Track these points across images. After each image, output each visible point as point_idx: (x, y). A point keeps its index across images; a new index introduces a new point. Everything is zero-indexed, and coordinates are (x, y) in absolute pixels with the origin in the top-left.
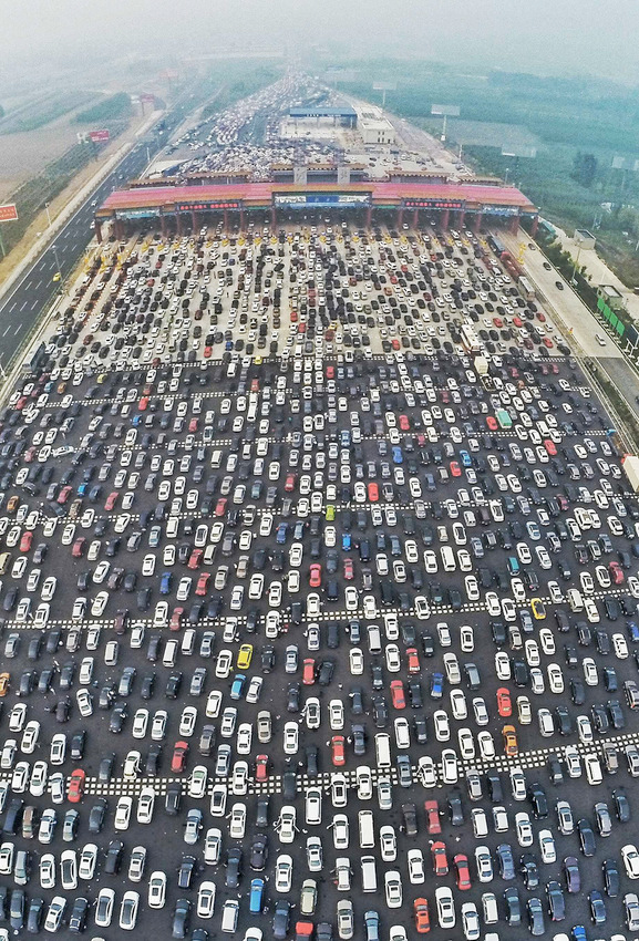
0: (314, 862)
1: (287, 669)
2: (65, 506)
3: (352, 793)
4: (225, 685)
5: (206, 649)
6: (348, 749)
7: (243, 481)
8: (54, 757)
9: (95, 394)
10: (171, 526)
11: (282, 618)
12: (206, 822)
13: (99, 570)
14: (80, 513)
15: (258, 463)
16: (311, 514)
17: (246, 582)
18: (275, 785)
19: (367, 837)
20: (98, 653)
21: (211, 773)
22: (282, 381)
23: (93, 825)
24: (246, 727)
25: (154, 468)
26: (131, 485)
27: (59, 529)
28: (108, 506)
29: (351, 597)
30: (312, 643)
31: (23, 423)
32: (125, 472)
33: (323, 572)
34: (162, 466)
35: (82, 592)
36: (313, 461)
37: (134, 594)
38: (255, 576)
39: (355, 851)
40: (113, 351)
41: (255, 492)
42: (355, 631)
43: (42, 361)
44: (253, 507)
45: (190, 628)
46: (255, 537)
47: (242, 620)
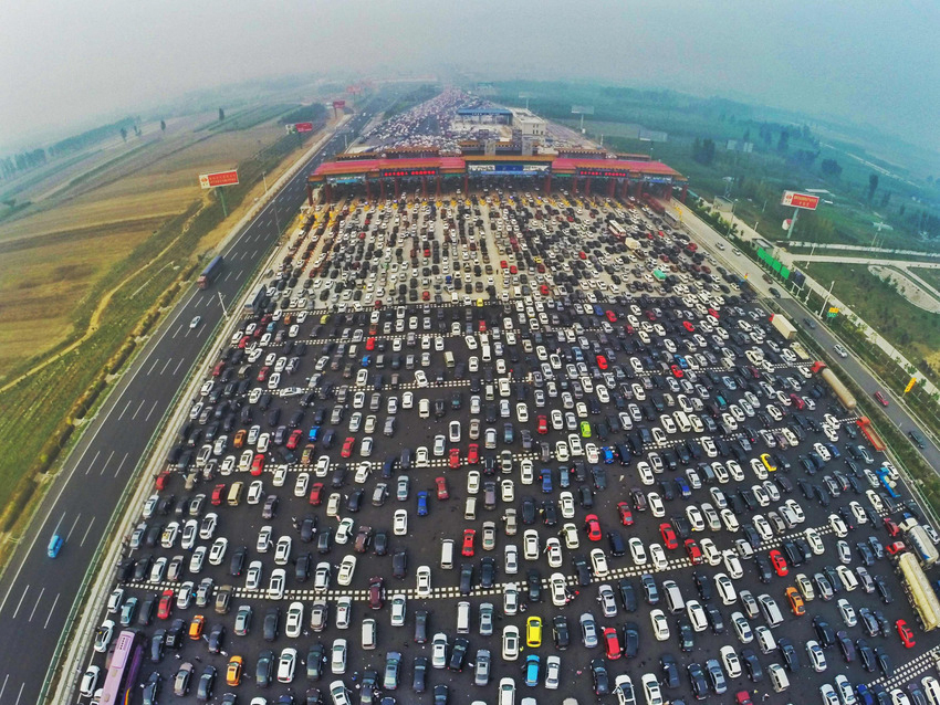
1: (588, 643)
2: (296, 452)
4: (518, 669)
5: (487, 627)
7: (491, 424)
9: (321, 333)
11: (567, 581)
13: (342, 529)
14: (314, 460)
15: (505, 404)
16: (572, 458)
17: (518, 540)
20: (353, 633)
22: (508, 322)
26: (369, 429)
27: (291, 479)
28: (345, 452)
29: (638, 550)
30: (610, 609)
31: (246, 362)
32: (359, 414)
33: (602, 522)
35: (324, 556)
37: (388, 559)
38: (527, 533)
40: (333, 294)
41: (508, 436)
42: (652, 591)
43: (263, 303)
44: (508, 452)
45: (461, 599)
46: (518, 487)
47: (521, 586)
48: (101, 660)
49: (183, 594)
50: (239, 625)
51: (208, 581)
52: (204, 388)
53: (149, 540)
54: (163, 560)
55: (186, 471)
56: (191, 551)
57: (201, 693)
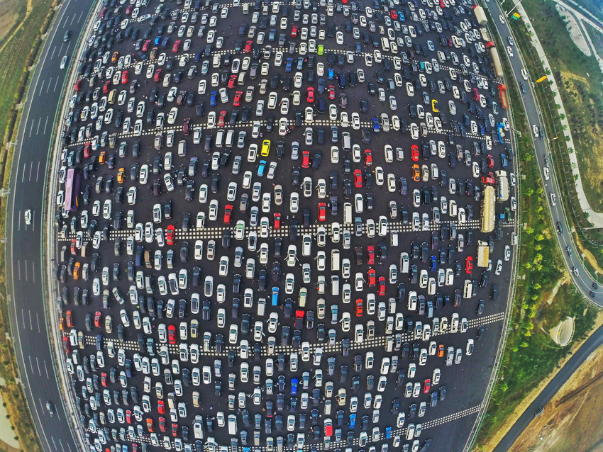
0: (307, 278)
1: (292, 158)
2: (147, 53)
3: (329, 238)
4: (254, 167)
5: (241, 144)
6: (328, 211)
7: (263, 30)
8: (156, 220)
10: (216, 60)
11: (289, 123)
12: (247, 255)
13: (170, 94)
14: (157, 56)
15: (273, 18)
16: (308, 53)
17: (266, 98)
18: (284, 232)
19: (336, 267)
20: (174, 149)
21: (247, 224)
23: (183, 259)
24: (267, 195)
25: (203, 22)
26: (189, 35)
27: (144, 69)
28: (174, 49)
29: (334, 112)
30: (308, 141)
32: (184, 26)
33: (316, 92)
34: (209, 21)
35: (161, 109)
36: (310, 19)
37: (194, 108)
38: (271, 93)
39: (328, 272)
41: (271, 37)
42: (335, 135)
44: (270, 47)
45: (231, 129)
46: (272, 68)
47: (263, 123)
48: (63, 187)
49: (94, 143)
50: (121, 153)
51: (105, 133)
52: (95, 26)
53: (75, 119)
54: (83, 128)
55: (89, 77)
56: (96, 119)
57: (107, 190)
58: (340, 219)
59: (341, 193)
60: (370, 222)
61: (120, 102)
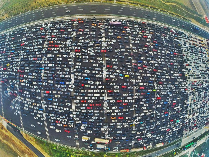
0: (92, 87)
1: (124, 83)
2: (153, 42)
3: (103, 93)
4: (122, 73)
5: (128, 70)
6: (110, 93)
7: (161, 74)
8: (108, 47)
9: (176, 44)
10: (151, 62)
11: (134, 82)
12: (99, 71)
13: (141, 50)
14: (152, 45)
15: (164, 77)
16: (154, 87)
17: (141, 76)
18: (105, 81)
19: (95, 95)
20: (126, 52)
21: (107, 71)
22: (182, 80)
23: (98, 54)
24: (114, 77)
25: (162, 57)
26: (159, 54)
27: (148, 42)
28: (154, 50)
29: (137, 94)
30: (129, 87)
31: (168, 32)
32: (161, 52)
33: (143, 89)
34: (163, 59)
35: (137, 48)
36: (165, 87)
37: (137, 57)
38: (142, 77)
39: (94, 93)
40: (185, 47)
41: (158, 76)
42: (131, 95)
43: (181, 34)
44: (156, 76)
45: (132, 67)
46: (149, 77)
47: (134, 75)
48: (116, 21)
49: (128, 29)
50: (125, 37)
51: (131, 32)
52: (161, 26)
53: (134, 23)
54: (132, 26)
55: (146, 26)
56: (134, 29)
57: (115, 34)
58: (108, 96)
59: (115, 96)
60: (107, 105)
61: (139, 36)
